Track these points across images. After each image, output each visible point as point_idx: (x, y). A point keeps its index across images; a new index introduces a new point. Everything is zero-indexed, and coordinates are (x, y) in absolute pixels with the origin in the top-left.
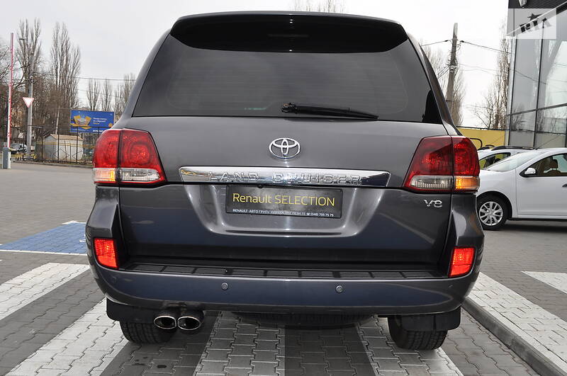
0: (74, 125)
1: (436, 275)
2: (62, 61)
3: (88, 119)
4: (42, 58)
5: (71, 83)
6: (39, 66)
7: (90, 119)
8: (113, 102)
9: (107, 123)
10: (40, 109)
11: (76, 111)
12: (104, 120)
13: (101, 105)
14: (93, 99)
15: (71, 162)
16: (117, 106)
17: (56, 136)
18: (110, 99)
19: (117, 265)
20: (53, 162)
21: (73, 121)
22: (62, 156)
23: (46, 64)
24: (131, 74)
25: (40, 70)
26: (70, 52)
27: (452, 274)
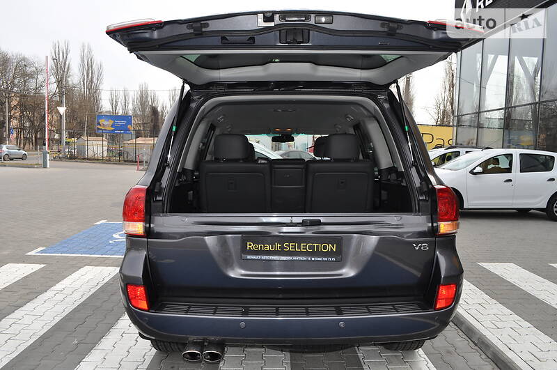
0: (99, 127)
1: (424, 308)
2: (88, 74)
3: (111, 122)
4: (71, 73)
5: (95, 92)
6: (69, 79)
7: (113, 122)
8: (130, 107)
9: (127, 124)
10: (72, 114)
11: (101, 116)
12: (124, 123)
13: (121, 109)
14: (114, 104)
15: (98, 160)
16: (134, 110)
17: (85, 138)
18: (128, 103)
19: (148, 307)
20: (84, 159)
21: (99, 124)
22: (90, 154)
23: (75, 77)
24: (145, 83)
25: (70, 83)
26: (94, 67)
27: (438, 307)
